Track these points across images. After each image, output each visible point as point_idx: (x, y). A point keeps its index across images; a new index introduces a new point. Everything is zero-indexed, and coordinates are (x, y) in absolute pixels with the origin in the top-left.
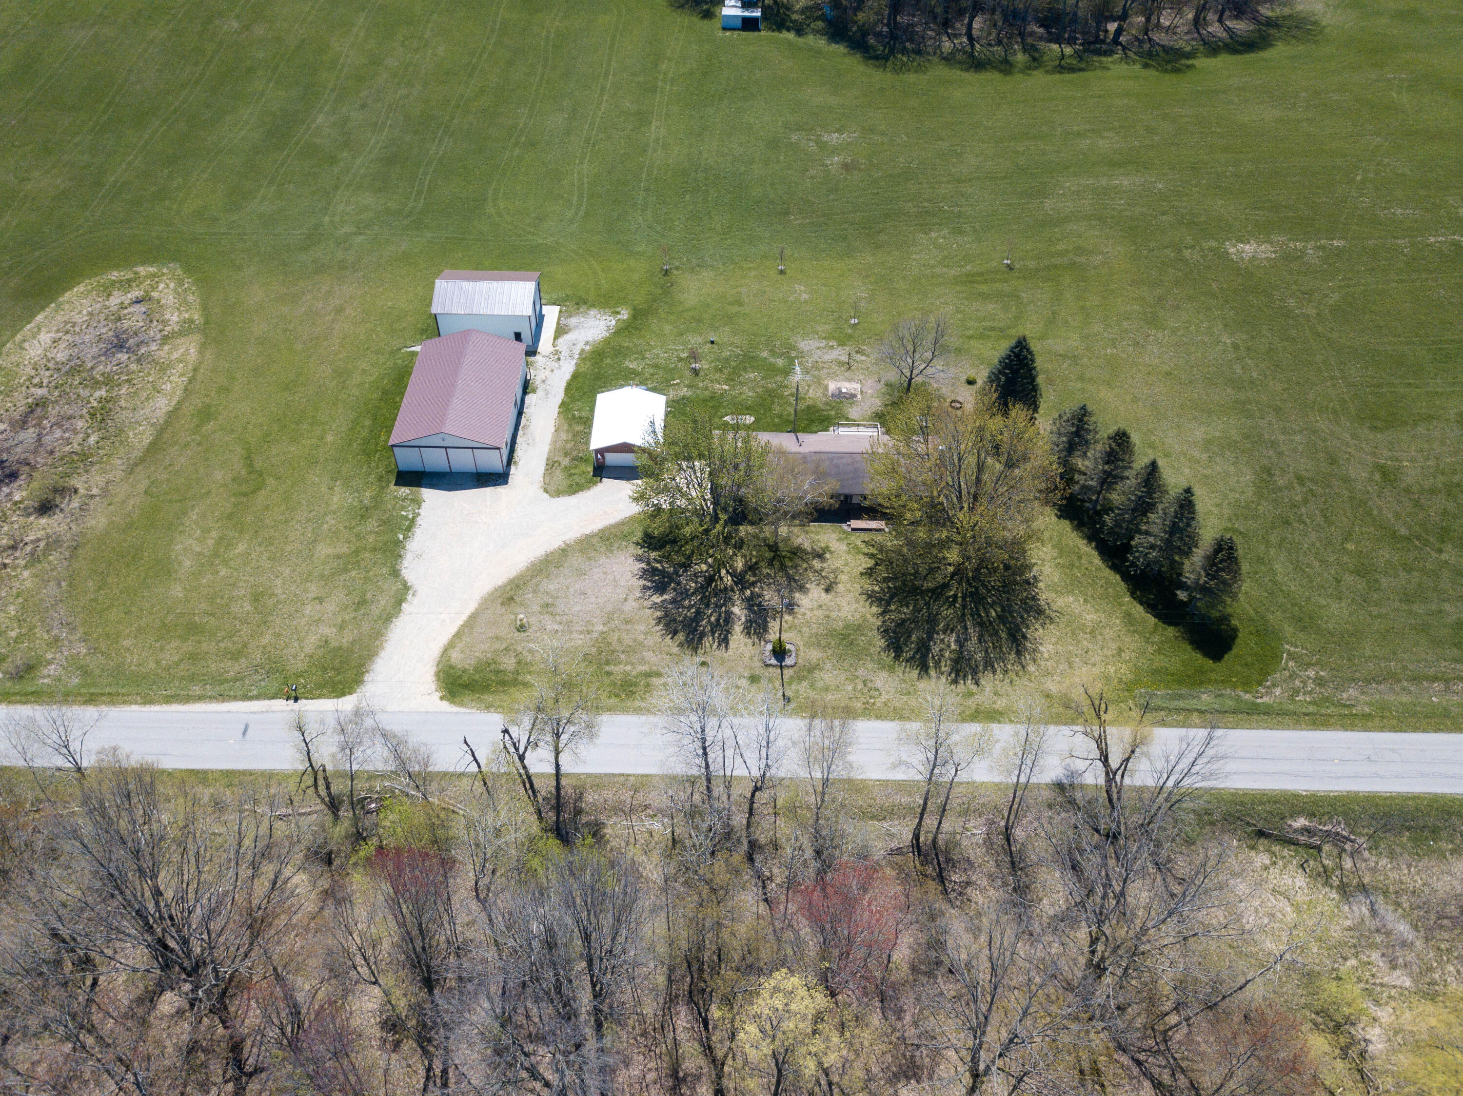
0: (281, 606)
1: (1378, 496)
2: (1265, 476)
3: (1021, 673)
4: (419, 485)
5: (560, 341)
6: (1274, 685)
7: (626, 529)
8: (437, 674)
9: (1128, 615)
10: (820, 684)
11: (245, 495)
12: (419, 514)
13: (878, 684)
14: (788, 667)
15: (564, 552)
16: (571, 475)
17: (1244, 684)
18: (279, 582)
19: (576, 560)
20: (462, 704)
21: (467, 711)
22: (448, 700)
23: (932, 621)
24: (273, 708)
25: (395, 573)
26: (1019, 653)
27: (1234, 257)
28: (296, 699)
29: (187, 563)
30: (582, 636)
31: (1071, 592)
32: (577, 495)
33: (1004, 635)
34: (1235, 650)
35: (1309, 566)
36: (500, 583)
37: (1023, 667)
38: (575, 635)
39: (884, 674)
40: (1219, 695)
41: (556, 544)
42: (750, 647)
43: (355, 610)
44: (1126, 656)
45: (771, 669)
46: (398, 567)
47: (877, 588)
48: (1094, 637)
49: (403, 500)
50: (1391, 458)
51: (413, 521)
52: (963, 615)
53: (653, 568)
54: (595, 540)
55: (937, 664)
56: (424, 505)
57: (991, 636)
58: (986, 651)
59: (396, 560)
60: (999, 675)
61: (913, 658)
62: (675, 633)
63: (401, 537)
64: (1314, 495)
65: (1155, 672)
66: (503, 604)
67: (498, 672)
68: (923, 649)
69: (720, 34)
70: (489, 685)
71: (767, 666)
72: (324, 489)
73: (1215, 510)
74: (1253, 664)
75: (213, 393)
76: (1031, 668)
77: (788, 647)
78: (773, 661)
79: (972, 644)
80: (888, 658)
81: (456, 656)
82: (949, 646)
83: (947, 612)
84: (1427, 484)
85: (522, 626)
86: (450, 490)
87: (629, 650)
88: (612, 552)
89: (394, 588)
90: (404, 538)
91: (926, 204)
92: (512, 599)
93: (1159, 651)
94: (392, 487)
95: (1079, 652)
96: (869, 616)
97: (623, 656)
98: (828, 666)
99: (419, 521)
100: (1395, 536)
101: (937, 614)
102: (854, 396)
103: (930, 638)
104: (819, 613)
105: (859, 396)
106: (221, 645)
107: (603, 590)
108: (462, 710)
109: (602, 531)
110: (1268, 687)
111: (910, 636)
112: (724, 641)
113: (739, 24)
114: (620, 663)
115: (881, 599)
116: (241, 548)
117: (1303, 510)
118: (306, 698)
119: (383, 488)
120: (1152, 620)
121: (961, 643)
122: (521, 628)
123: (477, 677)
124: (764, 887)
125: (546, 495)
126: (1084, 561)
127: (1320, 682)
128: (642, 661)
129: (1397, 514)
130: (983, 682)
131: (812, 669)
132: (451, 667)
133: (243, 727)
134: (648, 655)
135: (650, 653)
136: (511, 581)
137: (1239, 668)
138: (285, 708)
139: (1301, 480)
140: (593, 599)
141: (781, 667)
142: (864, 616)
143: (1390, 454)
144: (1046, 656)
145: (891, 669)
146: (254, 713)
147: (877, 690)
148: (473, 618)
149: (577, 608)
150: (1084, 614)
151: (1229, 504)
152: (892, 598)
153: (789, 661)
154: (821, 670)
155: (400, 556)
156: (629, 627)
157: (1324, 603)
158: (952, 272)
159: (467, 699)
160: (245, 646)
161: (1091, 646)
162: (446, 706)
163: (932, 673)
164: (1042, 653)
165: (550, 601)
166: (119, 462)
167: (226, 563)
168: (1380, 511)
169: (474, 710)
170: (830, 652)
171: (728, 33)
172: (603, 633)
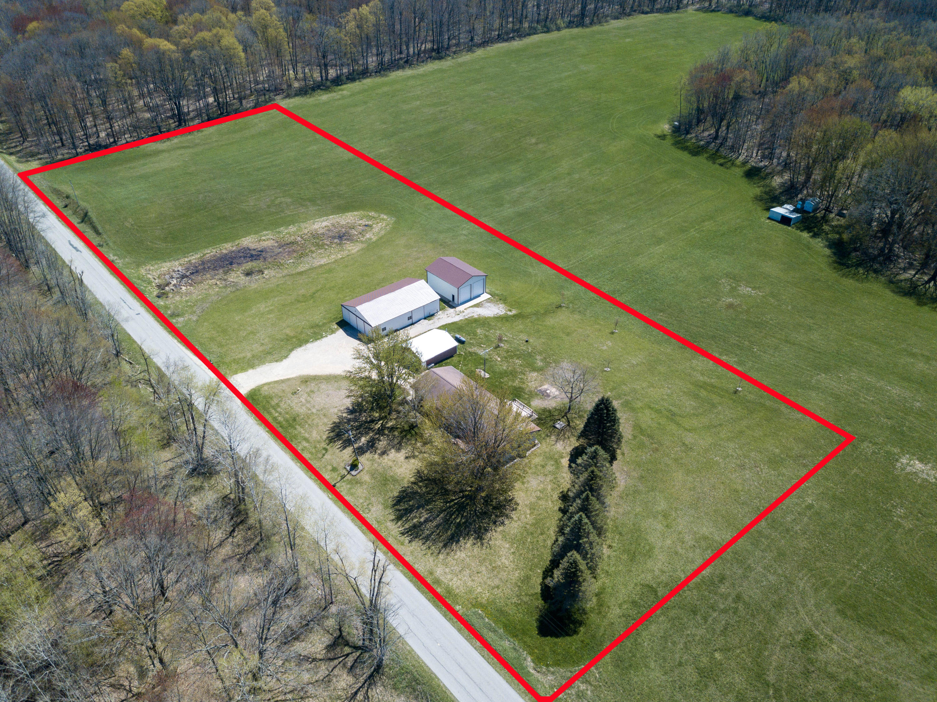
1: (783, 648)
2: (716, 580)
3: (435, 554)
4: (342, 327)
6: (553, 673)
8: (252, 390)
9: (527, 578)
12: (327, 337)
13: (373, 509)
14: (350, 474)
17: (538, 658)
19: (343, 382)
23: (428, 502)
25: (291, 350)
26: (445, 546)
27: (899, 465)
30: (305, 409)
31: (512, 544)
33: (449, 533)
34: (561, 641)
35: (674, 643)
36: (312, 375)
37: (439, 553)
38: (304, 407)
39: (380, 507)
40: (515, 649)
42: (348, 456)
44: (496, 591)
45: (346, 472)
46: (295, 349)
47: (425, 472)
48: (493, 570)
49: (330, 328)
50: (826, 636)
51: (322, 338)
52: (445, 510)
53: (361, 403)
55: (407, 521)
56: (333, 335)
57: (444, 528)
58: (433, 533)
59: (297, 346)
60: (424, 547)
61: (399, 510)
62: (332, 432)
63: (311, 340)
64: (734, 613)
65: (501, 612)
66: (301, 382)
67: (268, 402)
68: (408, 511)
71: (345, 468)
73: (657, 573)
74: (558, 654)
76: (441, 557)
77: (360, 465)
78: (348, 468)
79: (431, 525)
80: (390, 502)
81: (265, 388)
82: (420, 518)
83: (440, 504)
84: (831, 669)
87: (312, 426)
89: (282, 354)
91: (746, 343)
92: (306, 382)
93: (517, 605)
94: (334, 323)
95: (474, 570)
96: (406, 480)
97: (307, 426)
98: (365, 487)
99: (324, 339)
100: (760, 676)
101: (435, 501)
102: (549, 396)
103: (418, 508)
104: (390, 463)
107: (335, 399)
110: (549, 671)
111: (410, 501)
112: (343, 447)
114: (303, 428)
115: (421, 478)
117: (715, 615)
121: (427, 521)
122: (294, 393)
123: (261, 399)
124: (228, 538)
126: (541, 537)
128: (310, 433)
129: (780, 667)
130: (413, 543)
131: (359, 482)
132: (259, 391)
134: (314, 432)
135: (316, 432)
136: (315, 376)
137: (547, 649)
139: (738, 598)
140: (327, 400)
142: (404, 478)
143: (830, 633)
144: (456, 557)
145: (386, 507)
147: (370, 510)
149: (318, 399)
150: (504, 557)
151: (671, 576)
152: (425, 480)
153: (353, 473)
154: (361, 485)
155: (301, 346)
156: (323, 418)
157: (653, 667)
158: (700, 378)
161: (484, 572)
163: (399, 523)
164: (455, 554)
165: (316, 390)
168: (770, 656)
170: (373, 481)
172: (312, 413)
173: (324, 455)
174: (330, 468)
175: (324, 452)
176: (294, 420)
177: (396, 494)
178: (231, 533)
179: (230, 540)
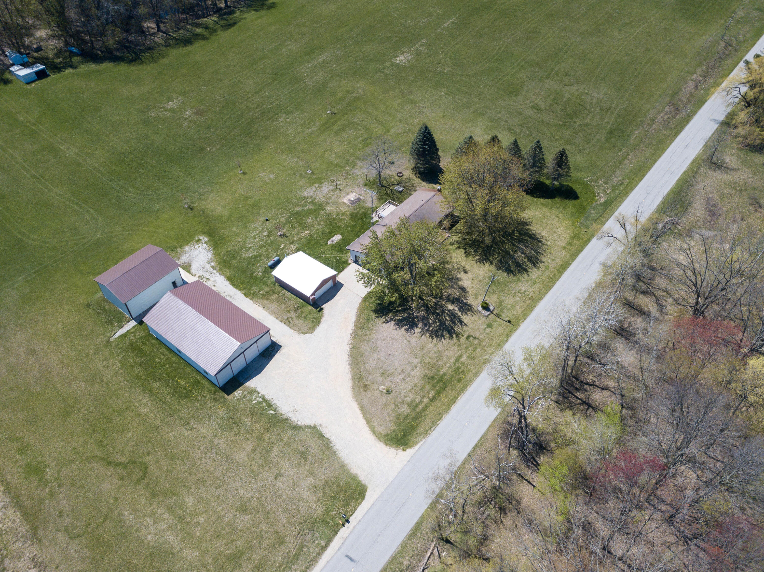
0: (263, 499)
1: (543, 116)
3: (548, 247)
4: (241, 384)
5: (193, 271)
6: (598, 194)
7: (364, 316)
8: (386, 444)
10: (509, 306)
11: (143, 478)
12: (263, 396)
13: (523, 289)
14: (493, 310)
15: (354, 347)
16: (305, 318)
17: (592, 200)
18: (241, 491)
19: (364, 347)
20: (415, 444)
21: (421, 443)
22: (408, 448)
23: (507, 253)
24: (345, 536)
25: (297, 428)
26: (540, 242)
27: (401, 64)
28: (348, 521)
29: (171, 538)
30: (415, 371)
32: (322, 323)
33: (529, 239)
36: (351, 385)
37: (547, 245)
38: (413, 373)
39: (520, 284)
40: (594, 209)
41: (346, 349)
42: (473, 317)
43: (306, 461)
44: (561, 217)
45: (490, 317)
46: (294, 424)
47: (477, 257)
48: (547, 218)
49: (244, 397)
50: (531, 102)
51: (265, 400)
52: (512, 243)
53: (398, 320)
54: (359, 332)
55: (527, 266)
56: (259, 389)
57: (526, 243)
58: (532, 249)
59: (288, 423)
60: (545, 254)
61: (519, 270)
62: (443, 336)
63: (272, 412)
65: (572, 215)
66: (365, 391)
67: (406, 417)
68: (518, 265)
69: (29, 87)
70: (412, 425)
71: (487, 316)
72: (187, 433)
74: (586, 192)
75: (18, 457)
76: (549, 243)
78: (488, 313)
79: (526, 251)
80: (513, 277)
81: (382, 430)
82: (522, 257)
83: (507, 246)
84: (548, 104)
85: (387, 391)
86: (260, 373)
87: (440, 357)
88: (373, 330)
89: (308, 434)
90: (275, 411)
91: (257, 110)
92: (365, 386)
93: (564, 208)
94: (229, 398)
95: (551, 226)
96: (490, 269)
97: (440, 363)
98: (503, 298)
99: (269, 397)
100: (561, 126)
101: (505, 249)
102: (359, 199)
103: (514, 259)
104: (475, 282)
105: (361, 197)
106: (264, 546)
107: (395, 346)
108: (419, 445)
109: (356, 326)
111: (509, 264)
112: (461, 322)
113: (35, 77)
114: (442, 366)
115: (484, 259)
116: (190, 501)
118: (351, 515)
119: (224, 402)
120: (549, 201)
121: (524, 253)
122: (389, 392)
123: (402, 428)
125: (307, 335)
127: (605, 183)
128: (449, 357)
129: (553, 119)
130: (544, 260)
131: (501, 304)
132: (387, 435)
133: (346, 558)
134: (447, 353)
135: (447, 351)
136: (354, 379)
137: (586, 196)
138: (350, 530)
140: (397, 354)
141: (492, 312)
142: (488, 270)
143: (529, 101)
144: (546, 236)
145: (519, 280)
146: (340, 548)
147: (525, 291)
148: (362, 408)
149: (396, 363)
150: (536, 214)
152: (486, 256)
153: (492, 308)
154: (503, 301)
155: (286, 419)
156: (426, 349)
158: (315, 128)
159: (414, 439)
160: (277, 533)
161: (551, 222)
162: (410, 452)
163: (530, 270)
164: (544, 236)
165: (381, 370)
166: (19, 544)
167: (194, 514)
168: (549, 121)
169: (424, 440)
170: (497, 292)
171: (33, 85)
172: (421, 362)
173: (475, 338)
174: (488, 330)
175: (471, 339)
176: (432, 378)
177: (505, 274)
178: (591, 385)
179: (597, 383)
